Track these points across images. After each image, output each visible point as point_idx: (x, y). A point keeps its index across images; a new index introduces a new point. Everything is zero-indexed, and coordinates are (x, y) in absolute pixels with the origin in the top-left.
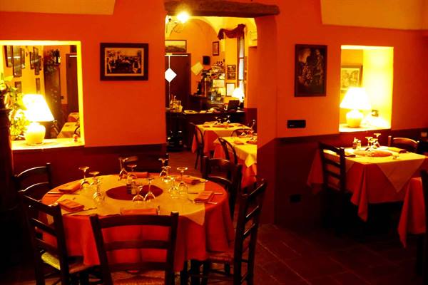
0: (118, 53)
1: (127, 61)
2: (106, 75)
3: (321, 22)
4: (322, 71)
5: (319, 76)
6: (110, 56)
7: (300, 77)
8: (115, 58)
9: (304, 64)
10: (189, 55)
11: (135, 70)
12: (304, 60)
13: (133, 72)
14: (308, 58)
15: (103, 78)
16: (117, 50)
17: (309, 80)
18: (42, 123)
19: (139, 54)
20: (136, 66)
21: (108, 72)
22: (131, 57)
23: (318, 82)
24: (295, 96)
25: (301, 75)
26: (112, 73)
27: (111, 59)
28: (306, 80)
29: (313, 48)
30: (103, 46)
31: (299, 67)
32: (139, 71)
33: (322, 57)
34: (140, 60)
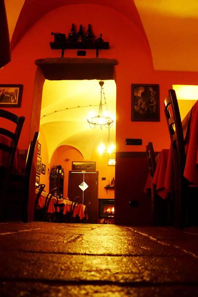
0: (3, 90)
3: (153, 69)
4: (155, 103)
5: (153, 107)
7: (135, 107)
9: (140, 98)
10: (98, 172)
11: (13, 101)
12: (139, 95)
13: (11, 102)
14: (142, 93)
17: (144, 109)
19: (16, 91)
20: (14, 98)
22: (11, 93)
23: (152, 111)
24: (132, 121)
25: (137, 105)
28: (141, 109)
29: (146, 87)
31: (134, 100)
32: (15, 102)
33: (155, 92)
34: (17, 94)
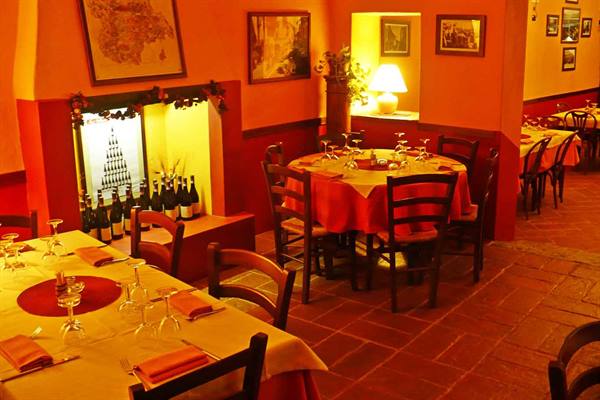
0: (454, 25)
1: (463, 35)
2: (442, 49)
6: (446, 28)
8: (451, 31)
11: (470, 45)
15: (438, 52)
16: (452, 22)
18: (395, 94)
20: (472, 41)
21: (444, 46)
22: (466, 31)
26: (448, 47)
27: (447, 32)
30: (439, 18)
32: (474, 46)
